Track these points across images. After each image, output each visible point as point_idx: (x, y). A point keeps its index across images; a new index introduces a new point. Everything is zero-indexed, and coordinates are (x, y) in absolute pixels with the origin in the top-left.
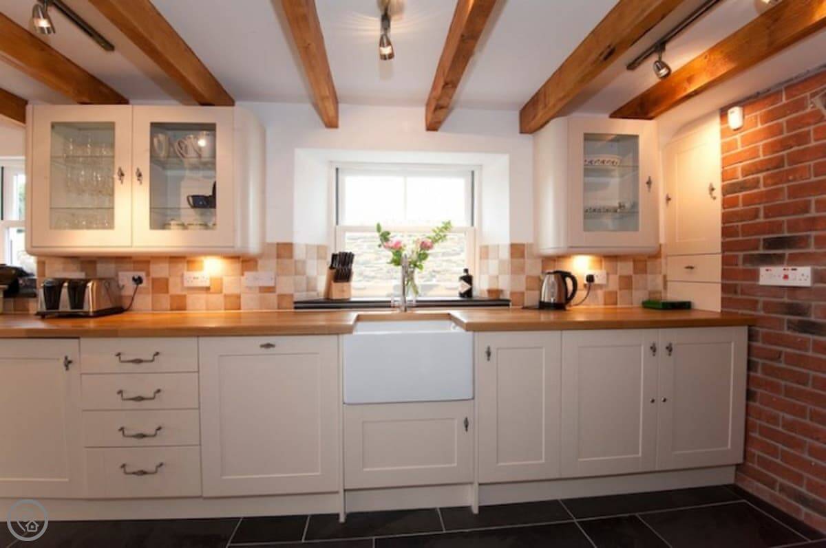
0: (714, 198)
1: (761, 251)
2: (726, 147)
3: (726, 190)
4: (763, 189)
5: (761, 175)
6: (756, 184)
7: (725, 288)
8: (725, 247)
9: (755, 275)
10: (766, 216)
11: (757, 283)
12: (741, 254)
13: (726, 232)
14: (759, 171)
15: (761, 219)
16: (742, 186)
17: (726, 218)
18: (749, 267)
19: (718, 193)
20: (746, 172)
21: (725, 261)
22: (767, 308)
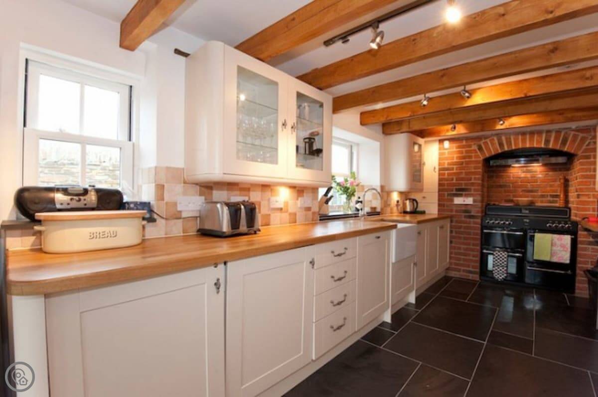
0: (435, 172)
1: (454, 192)
2: (440, 154)
3: (440, 170)
4: (455, 171)
5: (455, 167)
6: (453, 169)
7: (439, 205)
8: (439, 190)
9: (452, 201)
10: (456, 180)
11: (452, 203)
12: (446, 193)
13: (440, 185)
14: (454, 165)
15: (454, 181)
16: (447, 169)
17: (440, 180)
18: (449, 197)
19: (437, 170)
20: (449, 164)
21: (439, 195)
22: (457, 211)
